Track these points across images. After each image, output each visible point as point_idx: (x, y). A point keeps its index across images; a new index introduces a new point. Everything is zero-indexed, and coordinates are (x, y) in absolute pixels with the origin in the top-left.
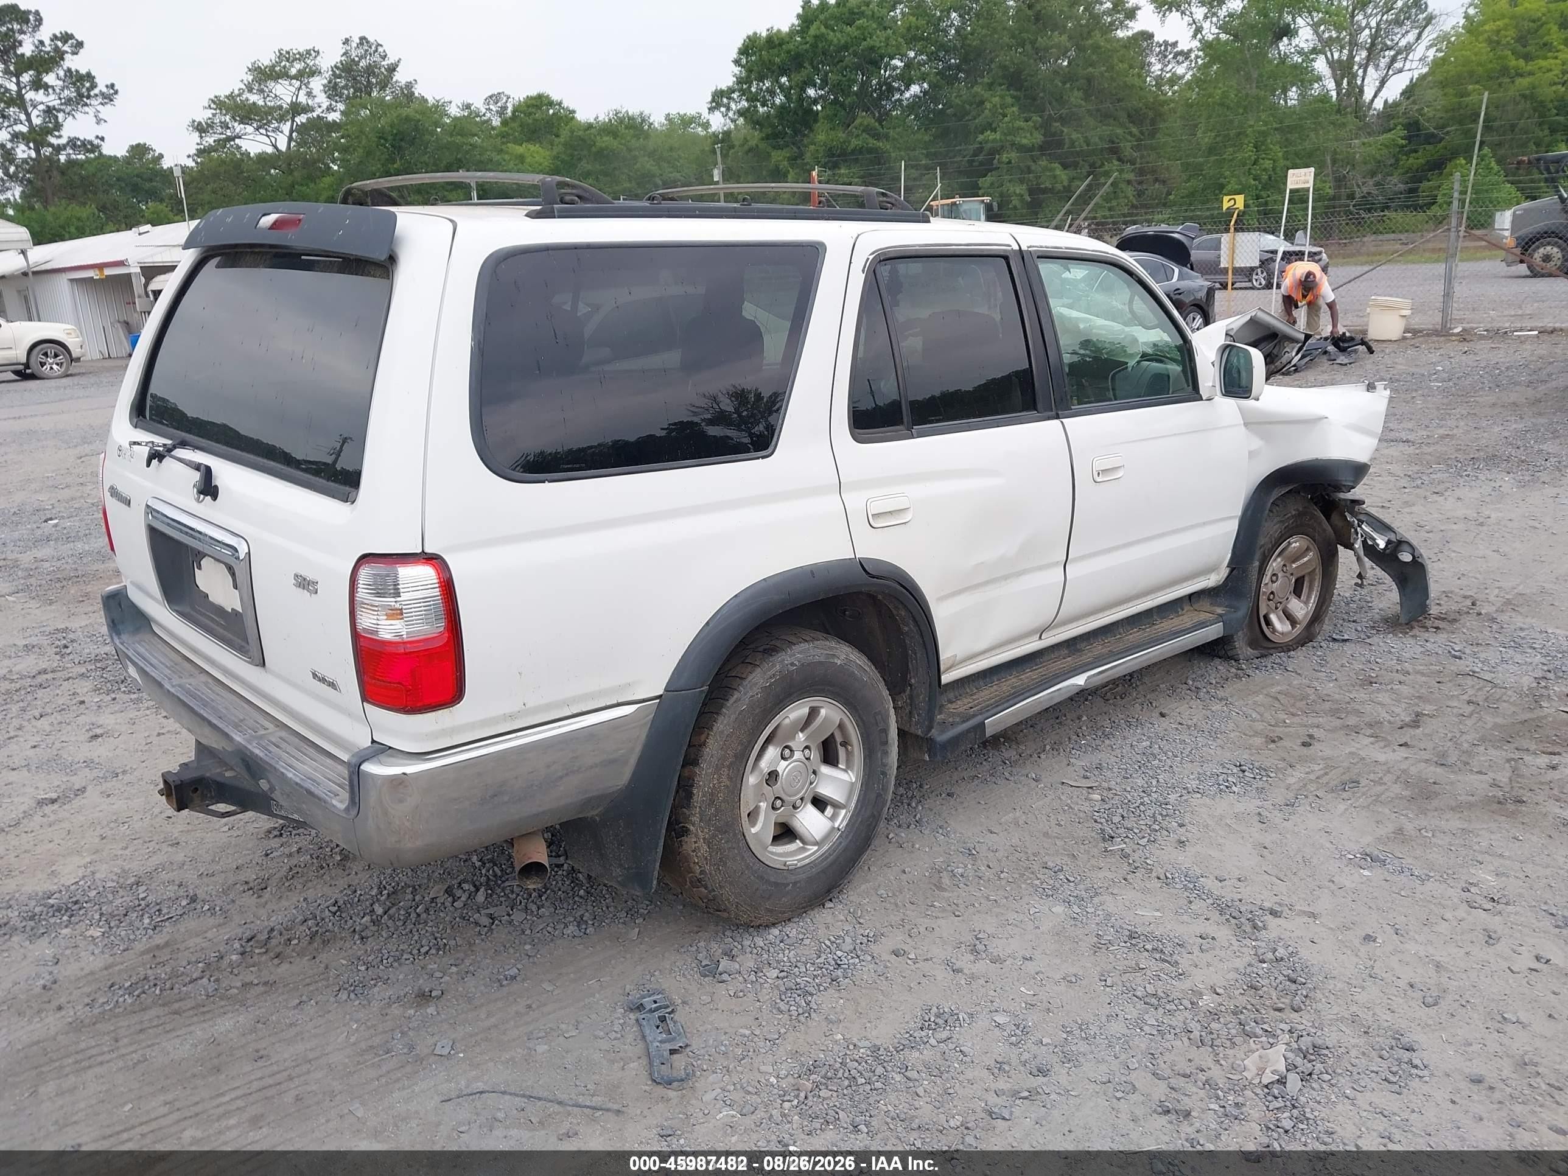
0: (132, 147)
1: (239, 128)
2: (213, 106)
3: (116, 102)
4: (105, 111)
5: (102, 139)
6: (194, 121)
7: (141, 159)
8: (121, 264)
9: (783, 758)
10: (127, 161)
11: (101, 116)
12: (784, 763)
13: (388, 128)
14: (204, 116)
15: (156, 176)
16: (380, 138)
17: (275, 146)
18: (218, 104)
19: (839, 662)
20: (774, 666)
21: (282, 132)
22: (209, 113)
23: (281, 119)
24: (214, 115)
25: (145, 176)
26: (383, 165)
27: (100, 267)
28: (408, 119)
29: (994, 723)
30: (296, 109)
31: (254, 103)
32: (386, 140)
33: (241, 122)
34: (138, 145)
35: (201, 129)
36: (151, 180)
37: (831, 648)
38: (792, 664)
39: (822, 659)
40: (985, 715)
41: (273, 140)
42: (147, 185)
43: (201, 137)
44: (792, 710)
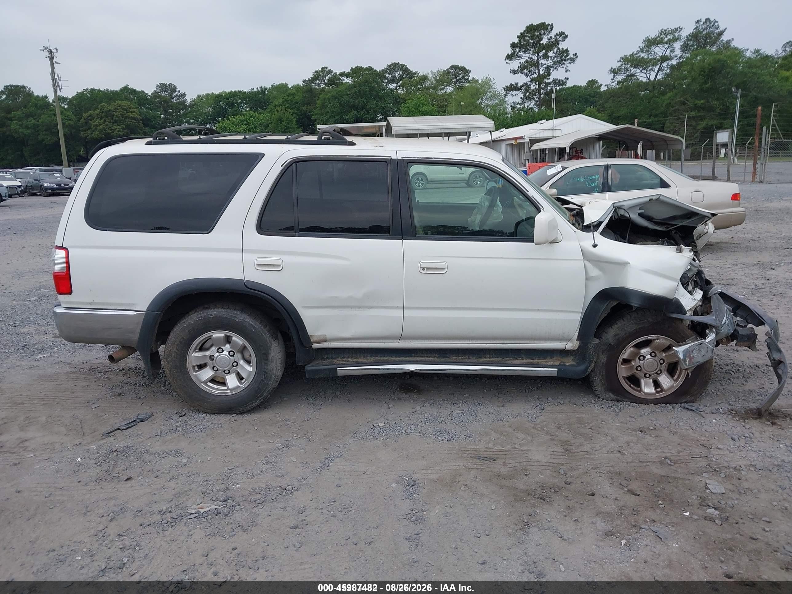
0: (589, 81)
1: (633, 70)
2: (622, 60)
3: (576, 62)
4: (571, 66)
5: (568, 79)
6: (612, 68)
7: (592, 87)
8: (522, 138)
9: (218, 352)
10: (586, 88)
11: (568, 68)
12: (217, 354)
13: (707, 66)
14: (616, 65)
15: (597, 95)
16: (702, 71)
17: (649, 79)
18: (625, 60)
19: (237, 320)
20: (203, 313)
21: (654, 71)
22: (619, 64)
23: (654, 65)
24: (622, 65)
25: (591, 95)
26: (700, 86)
27: (516, 139)
28: (719, 60)
29: (342, 370)
30: (664, 59)
31: (643, 58)
32: (705, 72)
33: (635, 68)
34: (592, 80)
35: (615, 72)
36: (594, 97)
37: (234, 314)
38: (211, 315)
39: (227, 317)
40: (338, 366)
41: (648, 75)
42: (592, 99)
43: (614, 76)
44: (215, 333)
